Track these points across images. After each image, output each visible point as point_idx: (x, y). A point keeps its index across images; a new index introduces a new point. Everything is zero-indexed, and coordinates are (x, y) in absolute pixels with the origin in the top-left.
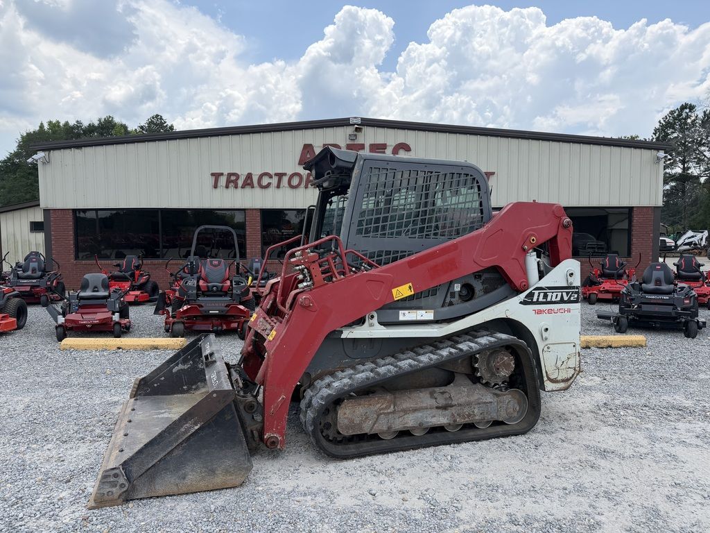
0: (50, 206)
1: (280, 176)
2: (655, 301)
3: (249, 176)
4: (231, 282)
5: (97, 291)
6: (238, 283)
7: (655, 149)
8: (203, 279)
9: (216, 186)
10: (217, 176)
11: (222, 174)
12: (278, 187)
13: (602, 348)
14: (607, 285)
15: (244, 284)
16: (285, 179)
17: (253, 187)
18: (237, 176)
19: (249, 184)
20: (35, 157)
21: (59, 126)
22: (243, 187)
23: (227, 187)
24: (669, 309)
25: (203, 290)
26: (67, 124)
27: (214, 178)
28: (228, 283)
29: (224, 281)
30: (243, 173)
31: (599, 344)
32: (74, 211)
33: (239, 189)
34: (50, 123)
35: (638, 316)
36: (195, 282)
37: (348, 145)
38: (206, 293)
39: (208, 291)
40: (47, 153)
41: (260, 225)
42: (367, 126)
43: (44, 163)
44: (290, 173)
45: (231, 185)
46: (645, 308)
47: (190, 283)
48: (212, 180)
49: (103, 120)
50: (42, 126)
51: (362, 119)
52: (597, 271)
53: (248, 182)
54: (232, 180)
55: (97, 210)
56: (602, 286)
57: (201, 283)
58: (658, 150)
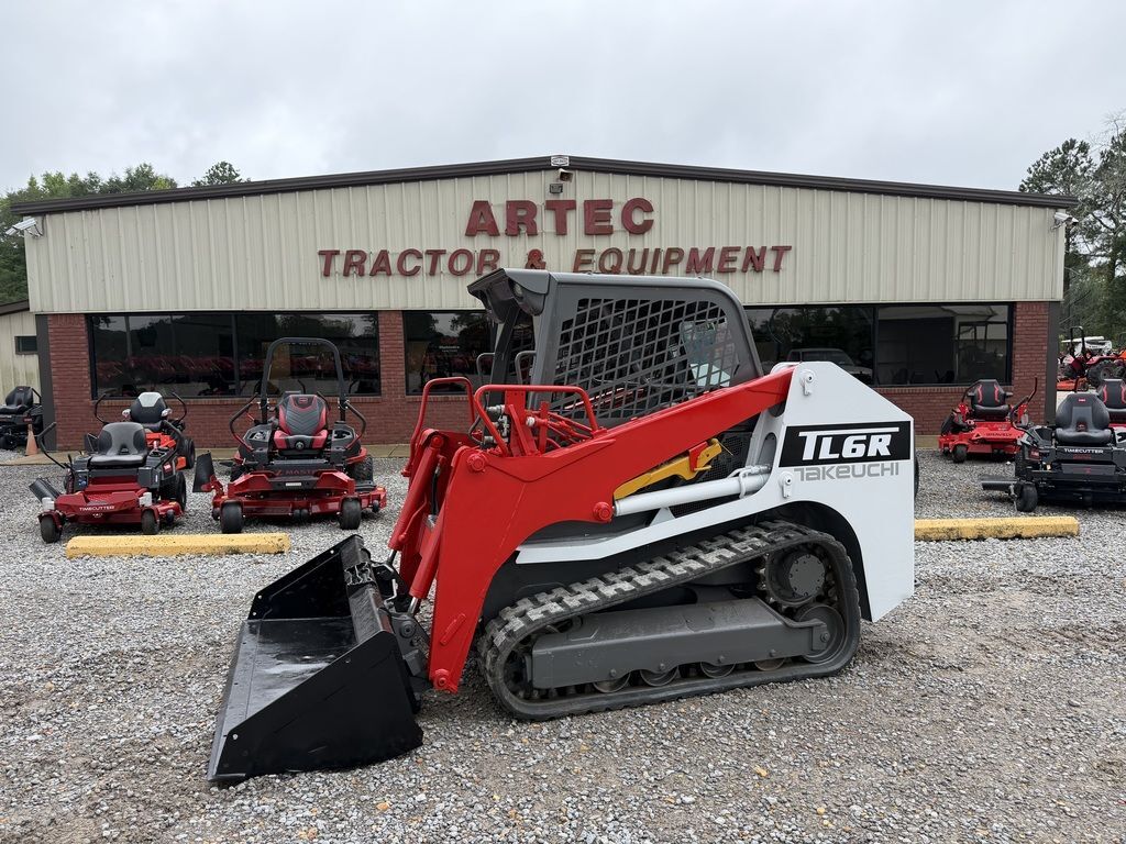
0: (47, 310)
1: (436, 254)
2: (1080, 458)
3: (384, 255)
4: (330, 433)
5: (127, 453)
6: (340, 435)
7: (1050, 207)
8: (281, 429)
9: (327, 274)
10: (329, 256)
11: (337, 253)
12: (432, 273)
13: (1006, 539)
14: (982, 431)
15: (350, 436)
16: (444, 261)
17: (389, 274)
18: (363, 256)
19: (382, 270)
20: (19, 226)
21: (62, 182)
22: (373, 274)
23: (346, 274)
24: (1108, 470)
25: (279, 447)
26: (74, 179)
27: (323, 259)
28: (324, 434)
29: (317, 432)
30: (373, 252)
31: (1000, 532)
32: (88, 316)
33: (366, 279)
34: (47, 177)
35: (1053, 483)
36: (268, 434)
37: (547, 202)
38: (286, 453)
39: (289, 449)
40: (40, 218)
41: (402, 338)
42: (579, 170)
43: (35, 237)
44: (451, 250)
45: (353, 270)
46: (1067, 469)
47: (258, 437)
48: (320, 263)
49: (133, 172)
50: (32, 183)
51: (572, 159)
52: (964, 408)
53: (382, 265)
54: (355, 263)
55: (127, 315)
56: (975, 431)
57: (278, 434)
58: (1056, 208)
